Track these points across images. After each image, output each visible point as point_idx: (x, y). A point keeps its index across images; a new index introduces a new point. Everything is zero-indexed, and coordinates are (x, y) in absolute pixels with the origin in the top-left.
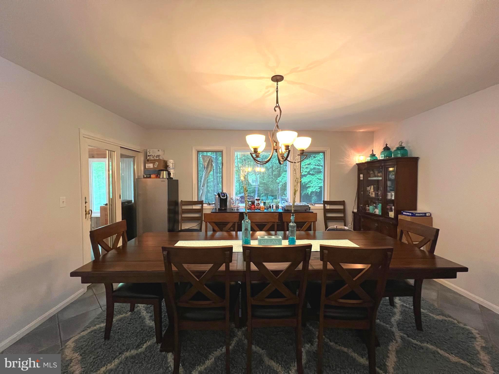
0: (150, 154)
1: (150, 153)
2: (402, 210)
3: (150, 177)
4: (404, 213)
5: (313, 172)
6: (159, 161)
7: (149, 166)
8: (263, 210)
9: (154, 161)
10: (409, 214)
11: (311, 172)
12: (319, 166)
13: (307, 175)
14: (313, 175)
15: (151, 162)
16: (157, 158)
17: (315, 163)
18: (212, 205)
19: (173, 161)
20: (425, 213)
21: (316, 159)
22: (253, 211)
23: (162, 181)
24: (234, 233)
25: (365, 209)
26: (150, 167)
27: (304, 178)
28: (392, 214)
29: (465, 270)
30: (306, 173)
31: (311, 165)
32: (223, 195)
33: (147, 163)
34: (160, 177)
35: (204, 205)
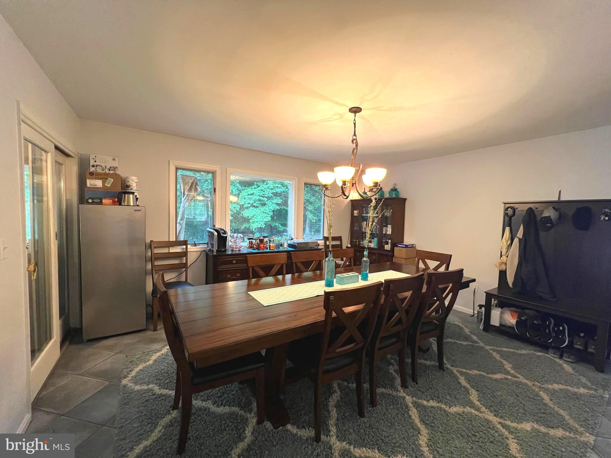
0: (96, 164)
1: (95, 161)
2: (397, 243)
3: (101, 203)
4: (399, 245)
5: (257, 204)
6: (116, 176)
7: (94, 183)
8: (273, 250)
9: (106, 177)
10: (403, 246)
11: (254, 204)
12: (263, 197)
13: (249, 207)
14: (257, 207)
15: (97, 177)
16: (111, 172)
17: (259, 193)
18: (199, 246)
19: (136, 178)
20: (413, 245)
21: (260, 188)
22: (262, 251)
23: (135, 210)
24: (280, 277)
25: (359, 244)
26: (97, 185)
27: (246, 210)
28: (388, 247)
29: (474, 280)
30: (249, 205)
31: (255, 196)
32: (223, 231)
33: (89, 179)
34: (123, 204)
35: (189, 246)
